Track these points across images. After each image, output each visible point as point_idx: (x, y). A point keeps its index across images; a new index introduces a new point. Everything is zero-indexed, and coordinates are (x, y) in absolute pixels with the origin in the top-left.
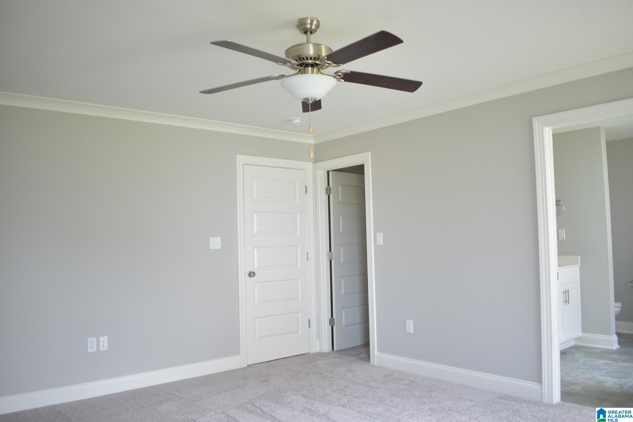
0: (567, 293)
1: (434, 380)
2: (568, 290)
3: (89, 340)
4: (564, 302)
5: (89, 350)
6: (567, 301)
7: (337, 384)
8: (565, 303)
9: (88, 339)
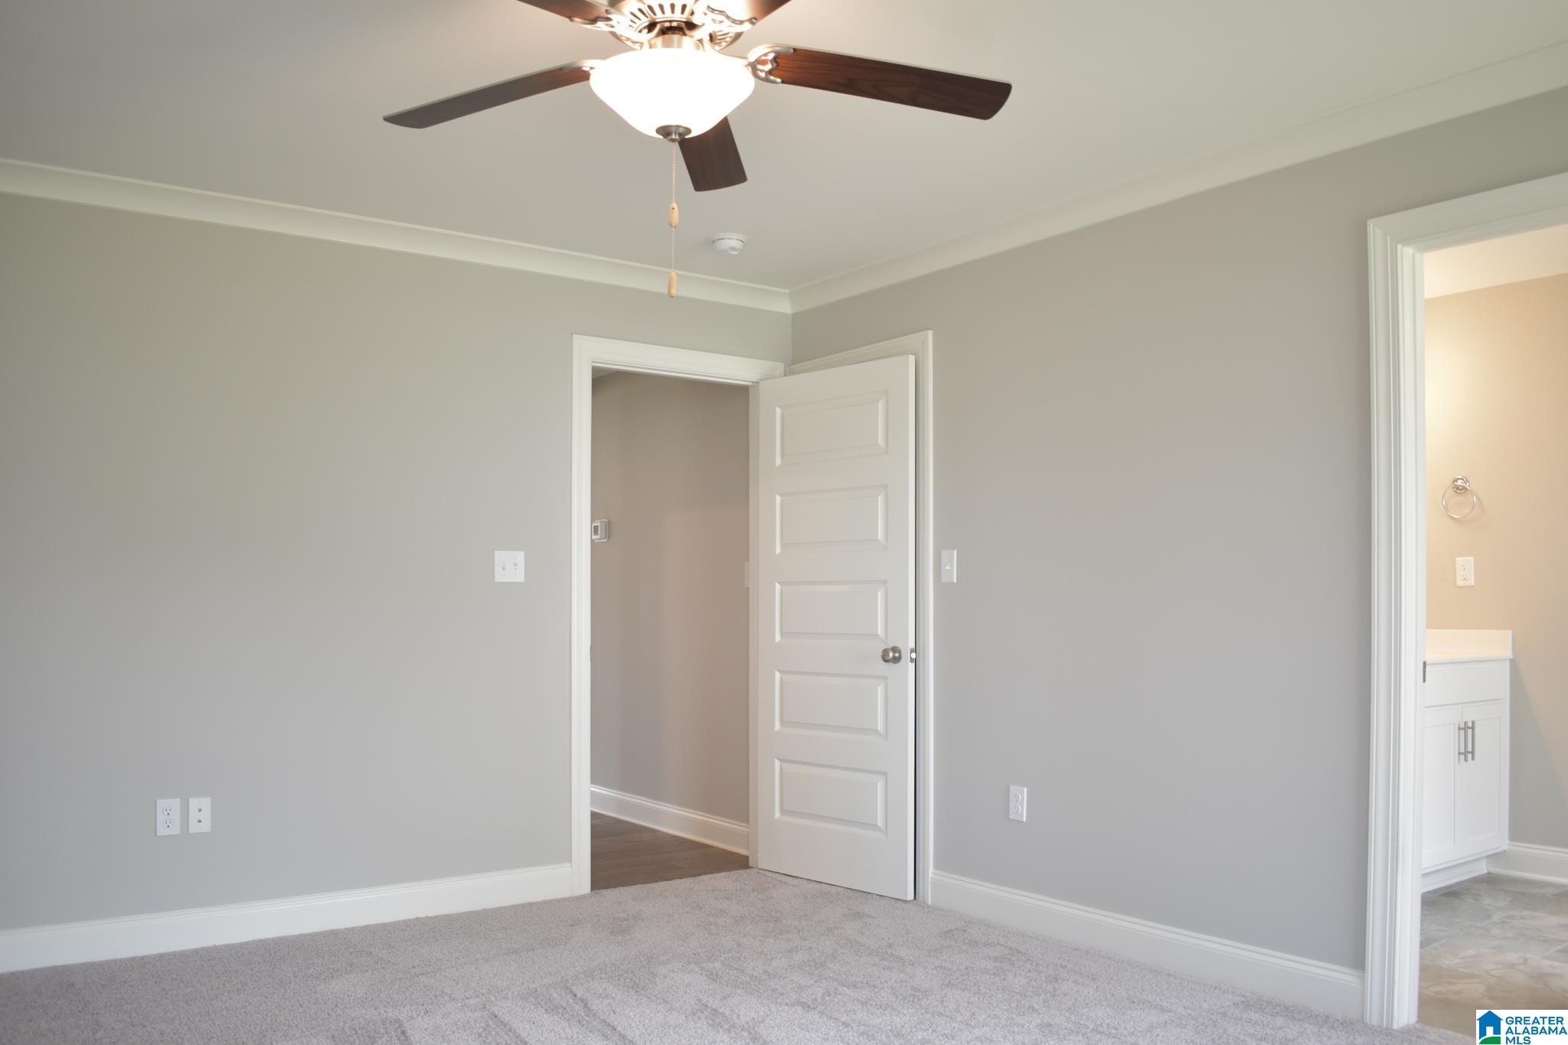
0: (1470, 731)
1: (1075, 950)
2: (1473, 723)
3: (161, 804)
4: (1460, 753)
5: (162, 831)
6: (1467, 753)
7: (811, 948)
8: (1462, 757)
9: (158, 801)
